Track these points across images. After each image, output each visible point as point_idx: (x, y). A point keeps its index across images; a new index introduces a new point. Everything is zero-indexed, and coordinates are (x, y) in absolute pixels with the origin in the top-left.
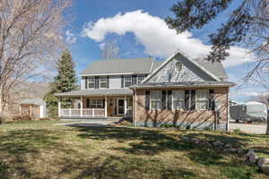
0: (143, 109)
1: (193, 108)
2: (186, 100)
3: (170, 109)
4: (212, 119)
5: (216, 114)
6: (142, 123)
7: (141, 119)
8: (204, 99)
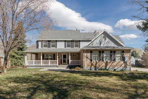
0: (89, 60)
1: (115, 60)
2: (111, 56)
3: (103, 60)
4: (123, 65)
5: (125, 63)
6: (89, 68)
7: (88, 66)
8: (119, 55)
